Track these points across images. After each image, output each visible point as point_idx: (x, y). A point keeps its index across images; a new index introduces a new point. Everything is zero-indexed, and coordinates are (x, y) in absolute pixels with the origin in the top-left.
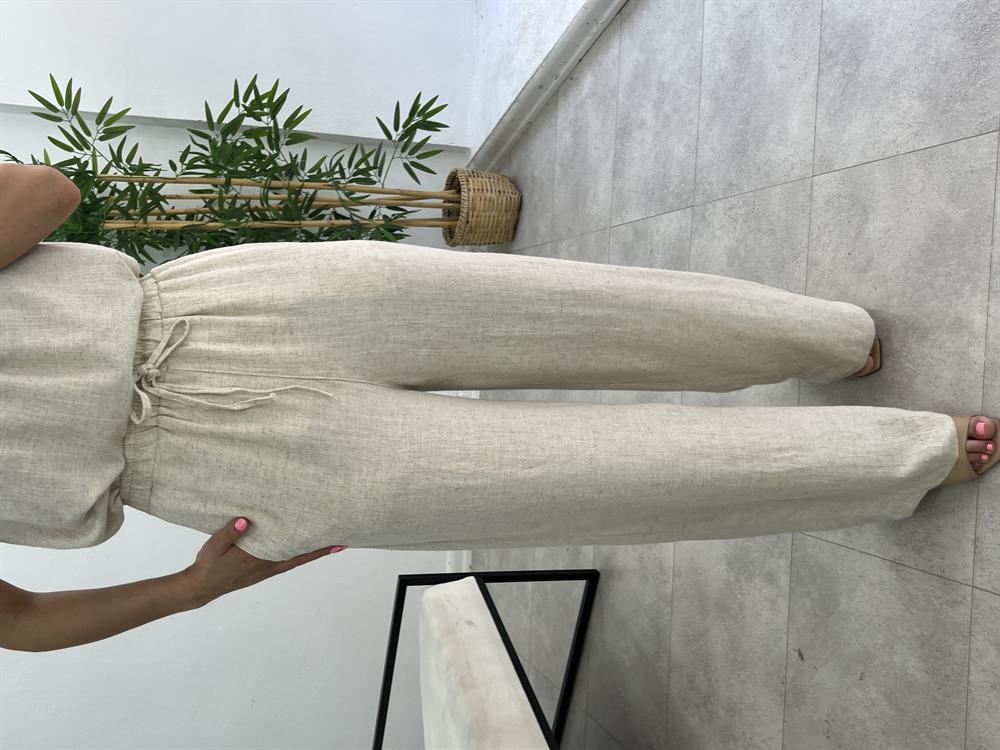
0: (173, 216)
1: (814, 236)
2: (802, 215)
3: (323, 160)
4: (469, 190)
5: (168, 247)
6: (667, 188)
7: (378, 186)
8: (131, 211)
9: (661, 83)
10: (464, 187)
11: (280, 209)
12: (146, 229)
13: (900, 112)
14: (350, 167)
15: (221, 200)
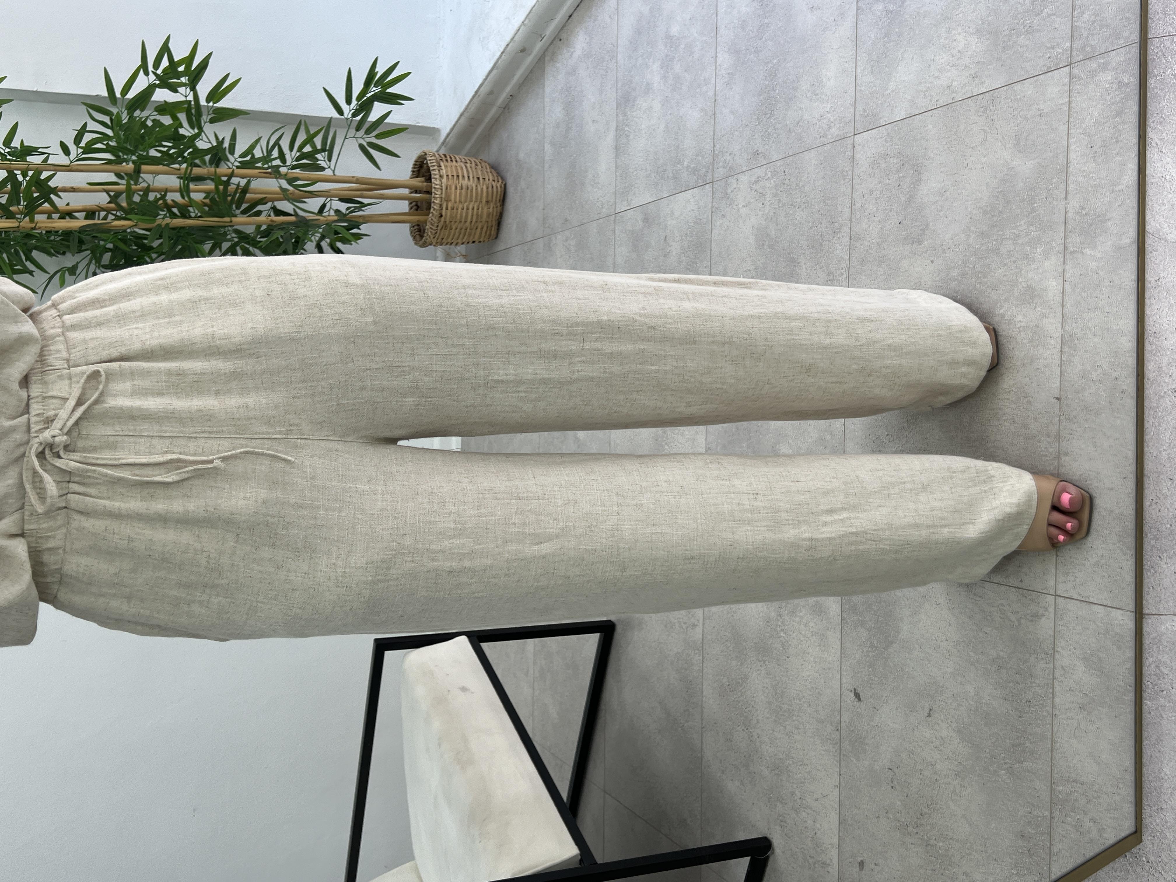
0: (68, 214)
1: (858, 205)
2: (842, 182)
3: (257, 141)
4: (441, 176)
5: (64, 253)
6: (680, 162)
7: (328, 172)
8: (13, 209)
9: (669, 37)
10: (435, 173)
11: (205, 205)
12: (34, 229)
13: (954, 52)
14: (291, 149)
15: (130, 193)
